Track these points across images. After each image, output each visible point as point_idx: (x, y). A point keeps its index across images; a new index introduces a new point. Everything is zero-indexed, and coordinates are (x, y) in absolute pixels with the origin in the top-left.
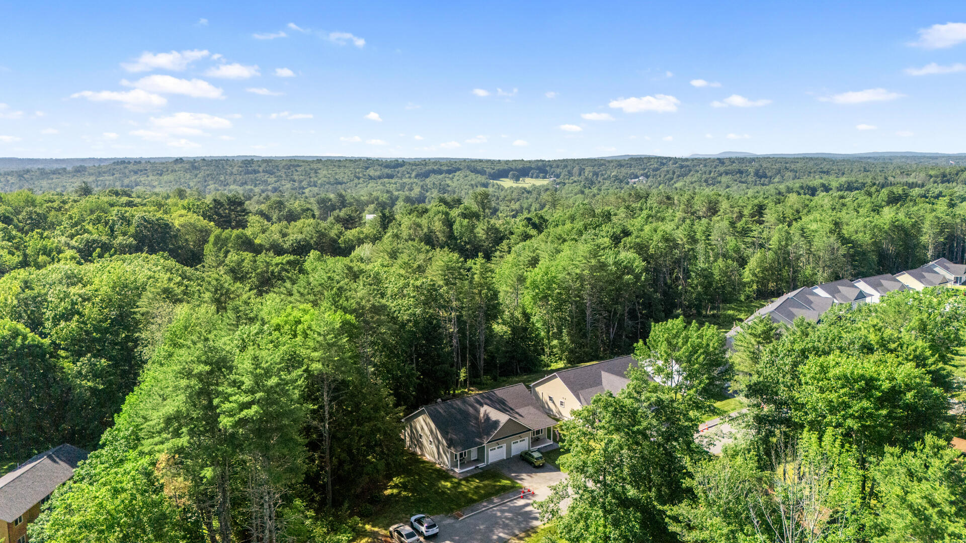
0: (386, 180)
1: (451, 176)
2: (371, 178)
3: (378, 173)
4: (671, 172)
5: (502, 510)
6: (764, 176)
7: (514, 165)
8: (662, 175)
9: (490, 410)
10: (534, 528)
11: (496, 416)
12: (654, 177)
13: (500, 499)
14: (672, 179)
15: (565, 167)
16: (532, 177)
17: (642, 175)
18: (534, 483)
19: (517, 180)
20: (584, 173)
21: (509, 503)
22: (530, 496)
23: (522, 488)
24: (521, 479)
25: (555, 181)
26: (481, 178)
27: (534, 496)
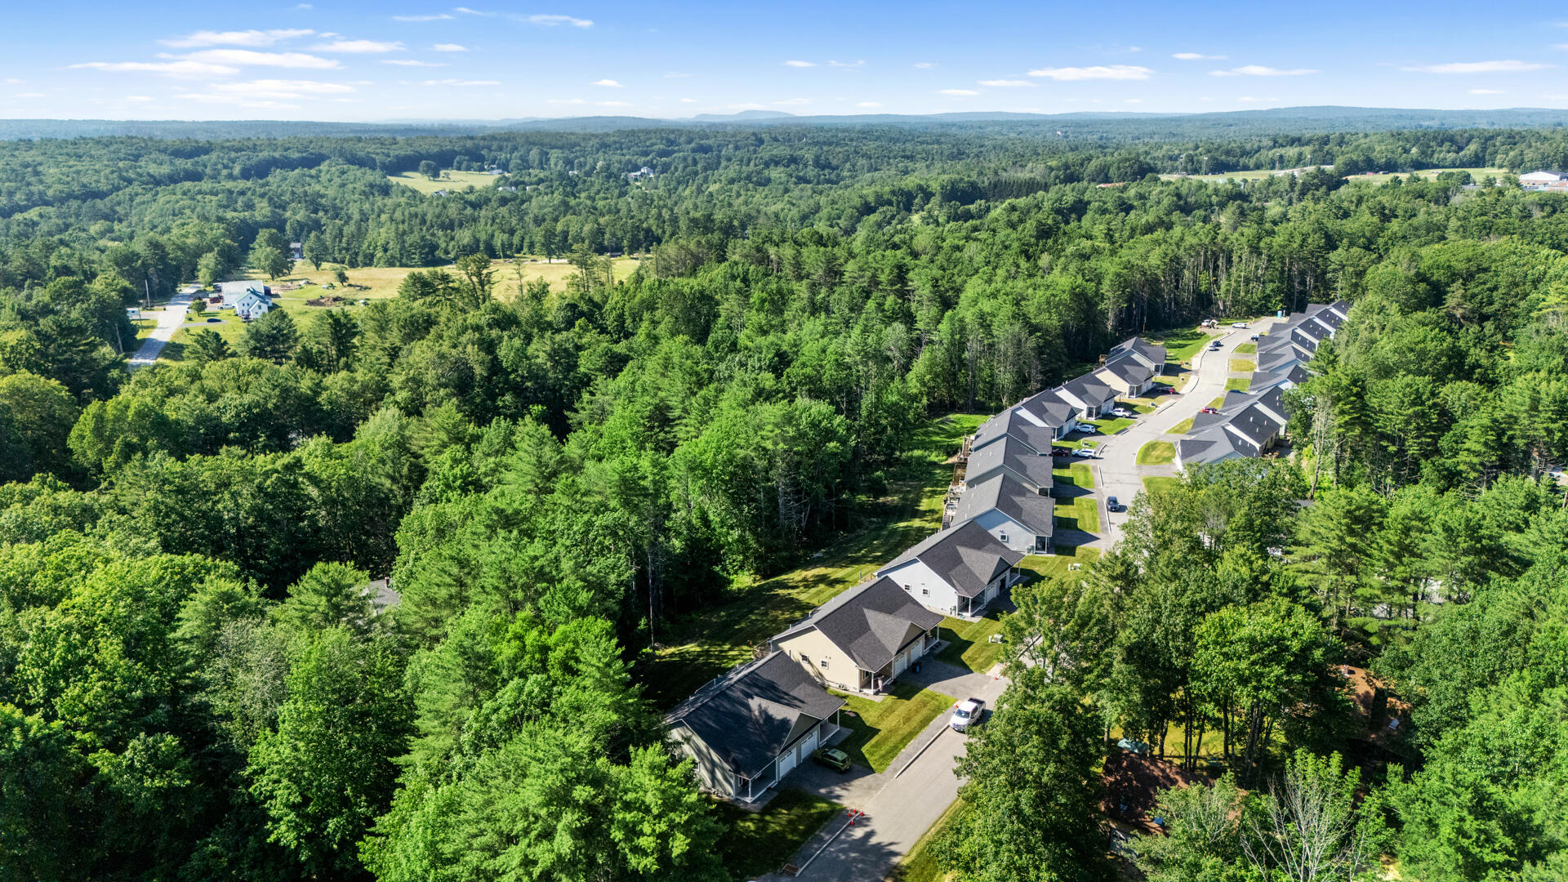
0: (187, 184)
1: (313, 172)
2: (157, 182)
3: (165, 170)
4: (690, 160)
5: (843, 851)
6: (828, 165)
7: (424, 147)
8: (681, 167)
9: (765, 703)
10: (896, 867)
11: (778, 711)
12: (665, 169)
13: (828, 833)
14: (696, 173)
15: (515, 149)
16: (459, 169)
17: (645, 164)
18: (853, 797)
19: (436, 175)
20: (548, 160)
21: (843, 837)
22: (862, 820)
23: (844, 809)
24: (838, 797)
25: (507, 179)
26: (374, 176)
27: (868, 819)
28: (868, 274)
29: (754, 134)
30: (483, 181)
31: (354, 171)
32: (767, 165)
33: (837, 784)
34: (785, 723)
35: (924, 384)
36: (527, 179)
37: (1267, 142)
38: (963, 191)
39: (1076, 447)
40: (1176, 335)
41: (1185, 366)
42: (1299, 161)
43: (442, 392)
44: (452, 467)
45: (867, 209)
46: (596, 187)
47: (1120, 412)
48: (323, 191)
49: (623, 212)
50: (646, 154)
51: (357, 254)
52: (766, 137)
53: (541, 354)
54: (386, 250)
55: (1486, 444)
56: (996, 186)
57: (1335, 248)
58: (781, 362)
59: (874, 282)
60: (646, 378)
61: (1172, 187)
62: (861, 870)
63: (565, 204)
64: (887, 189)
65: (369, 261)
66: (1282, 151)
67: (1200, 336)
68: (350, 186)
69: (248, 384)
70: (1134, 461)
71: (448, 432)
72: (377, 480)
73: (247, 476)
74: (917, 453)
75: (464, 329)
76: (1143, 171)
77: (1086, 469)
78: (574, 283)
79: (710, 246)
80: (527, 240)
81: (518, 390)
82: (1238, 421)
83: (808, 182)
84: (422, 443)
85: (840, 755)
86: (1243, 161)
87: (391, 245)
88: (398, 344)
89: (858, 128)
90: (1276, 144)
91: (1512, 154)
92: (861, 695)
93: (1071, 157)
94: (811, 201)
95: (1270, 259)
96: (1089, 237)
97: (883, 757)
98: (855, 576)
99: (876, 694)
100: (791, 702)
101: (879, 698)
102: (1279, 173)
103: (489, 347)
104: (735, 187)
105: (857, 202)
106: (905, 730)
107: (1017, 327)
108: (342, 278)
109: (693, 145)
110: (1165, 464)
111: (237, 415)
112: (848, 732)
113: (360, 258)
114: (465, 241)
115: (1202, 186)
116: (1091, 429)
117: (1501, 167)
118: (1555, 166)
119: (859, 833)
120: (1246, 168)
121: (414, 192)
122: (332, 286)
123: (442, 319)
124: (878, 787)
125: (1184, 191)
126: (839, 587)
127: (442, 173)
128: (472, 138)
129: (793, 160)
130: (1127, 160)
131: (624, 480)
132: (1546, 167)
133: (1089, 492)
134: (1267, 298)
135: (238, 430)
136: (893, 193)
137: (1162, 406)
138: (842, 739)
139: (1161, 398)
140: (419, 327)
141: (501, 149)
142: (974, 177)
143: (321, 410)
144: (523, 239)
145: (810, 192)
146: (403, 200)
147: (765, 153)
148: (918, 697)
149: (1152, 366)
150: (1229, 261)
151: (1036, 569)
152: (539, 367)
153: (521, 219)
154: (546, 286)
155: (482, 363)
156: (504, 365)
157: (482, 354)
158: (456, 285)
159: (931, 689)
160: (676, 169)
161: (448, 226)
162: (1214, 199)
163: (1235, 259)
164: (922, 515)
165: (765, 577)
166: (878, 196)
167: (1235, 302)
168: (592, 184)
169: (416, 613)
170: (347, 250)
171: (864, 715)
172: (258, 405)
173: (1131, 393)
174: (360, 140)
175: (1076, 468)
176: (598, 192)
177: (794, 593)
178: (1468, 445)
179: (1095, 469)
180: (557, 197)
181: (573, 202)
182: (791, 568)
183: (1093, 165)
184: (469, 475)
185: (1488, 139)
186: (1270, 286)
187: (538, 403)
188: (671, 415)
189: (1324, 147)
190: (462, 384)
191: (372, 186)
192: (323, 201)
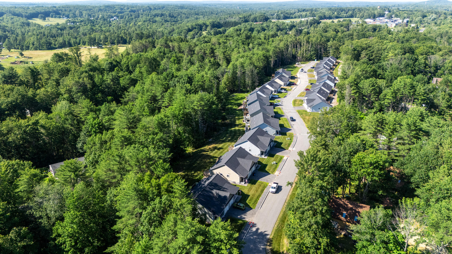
4: (129, 14)
5: (251, 236)
6: (173, 16)
7: (39, 10)
8: (127, 17)
9: (218, 191)
10: (269, 239)
11: (222, 194)
12: (122, 17)
13: (245, 230)
14: (132, 19)
15: (70, 11)
16: (52, 17)
17: (115, 16)
18: (249, 217)
19: (44, 19)
20: (82, 14)
21: (250, 231)
22: (254, 225)
23: (247, 222)
24: (244, 218)
25: (70, 21)
26: (24, 20)
27: (255, 224)
28: (203, 51)
29: (148, 7)
30: (62, 21)
31: (16, 18)
32: (155, 17)
33: (242, 214)
34: (225, 197)
35: (226, 85)
36: (77, 20)
37: (297, 11)
38: (216, 25)
39: (275, 102)
40: (289, 67)
41: (296, 76)
42: (306, 16)
43: (79, 94)
44: (93, 121)
45: (189, 30)
46: (101, 23)
47: (283, 91)
48: (6, 25)
49: (112, 31)
50: (115, 13)
51: (23, 46)
52: (152, 8)
53: (109, 80)
54: (33, 45)
55: (393, 97)
56: (225, 23)
57: (329, 41)
58: (190, 80)
59: (205, 53)
60: (146, 87)
61: (275, 23)
62: (259, 241)
63: (92, 29)
64: (194, 24)
65: (28, 48)
66: (301, 13)
67: (296, 67)
68: (16, 23)
69: (9, 94)
70: (292, 105)
71: (88, 108)
72: (66, 126)
73: (19, 127)
74: (230, 106)
75: (82, 73)
76: (266, 19)
77: (280, 109)
78: (107, 55)
79: (150, 42)
80: (81, 41)
81: (103, 92)
82: (318, 92)
83: (168, 22)
84: (79, 112)
85: (242, 205)
86: (291, 16)
87: (35, 43)
88: (58, 78)
89: (179, 5)
90: (299, 11)
91: (361, 14)
92: (240, 184)
93: (245, 15)
94: (171, 28)
95: (312, 44)
96: (260, 39)
97: (253, 204)
98: (225, 146)
99: (245, 183)
100: (224, 190)
101: (246, 185)
102: (303, 19)
103: (91, 78)
104: (146, 23)
105: (186, 28)
106: (257, 194)
107: (252, 67)
108: (22, 55)
109: (129, 10)
110: (301, 106)
111: (7, 105)
112: (240, 197)
113: (24, 47)
114: (61, 41)
115: (283, 23)
116: (277, 96)
117: (358, 18)
118: (372, 17)
119: (254, 229)
120: (292, 18)
121: (39, 25)
122: (18, 57)
123: (73, 69)
124: (255, 213)
125: (279, 25)
126: (221, 150)
127: (47, 18)
128: (55, 7)
129: (162, 15)
130: (261, 15)
131: (159, 123)
132: (369, 18)
133: (284, 116)
134: (311, 56)
135: (7, 110)
136: (196, 25)
137: (293, 89)
138: (239, 199)
139: (292, 86)
140: (65, 72)
141: (66, 11)
142: (219, 21)
143: (37, 102)
144: (80, 41)
145: (170, 25)
146: (35, 28)
147: (154, 12)
148: (257, 183)
149: (288, 77)
150: (301, 45)
151: (277, 140)
152: (108, 84)
153: (78, 34)
154: (97, 56)
155: (89, 84)
156: (97, 84)
157: (89, 80)
158: (70, 57)
159: (260, 180)
160: (126, 17)
161: (53, 36)
162: (287, 27)
163: (302, 44)
164: (237, 125)
165: (196, 148)
166: (192, 26)
167: (303, 57)
168: (99, 22)
169: (105, 175)
170: (19, 45)
171: (243, 191)
172: (14, 102)
173: (284, 85)
174: (16, 8)
175: (277, 108)
176: (102, 25)
177: (208, 153)
178: (387, 97)
179: (282, 108)
180: (89, 27)
181: (94, 28)
182: (204, 145)
183: (252, 17)
184: (100, 123)
185: (354, 10)
186: (312, 53)
187: (110, 96)
188: (157, 99)
189: (312, 12)
190: (84, 90)
191: (23, 23)
192: (7, 28)
